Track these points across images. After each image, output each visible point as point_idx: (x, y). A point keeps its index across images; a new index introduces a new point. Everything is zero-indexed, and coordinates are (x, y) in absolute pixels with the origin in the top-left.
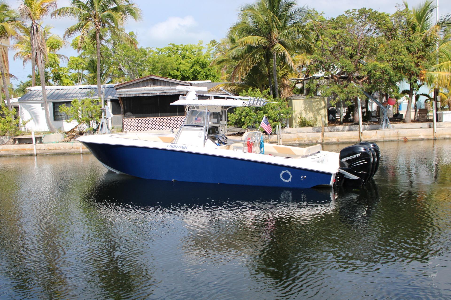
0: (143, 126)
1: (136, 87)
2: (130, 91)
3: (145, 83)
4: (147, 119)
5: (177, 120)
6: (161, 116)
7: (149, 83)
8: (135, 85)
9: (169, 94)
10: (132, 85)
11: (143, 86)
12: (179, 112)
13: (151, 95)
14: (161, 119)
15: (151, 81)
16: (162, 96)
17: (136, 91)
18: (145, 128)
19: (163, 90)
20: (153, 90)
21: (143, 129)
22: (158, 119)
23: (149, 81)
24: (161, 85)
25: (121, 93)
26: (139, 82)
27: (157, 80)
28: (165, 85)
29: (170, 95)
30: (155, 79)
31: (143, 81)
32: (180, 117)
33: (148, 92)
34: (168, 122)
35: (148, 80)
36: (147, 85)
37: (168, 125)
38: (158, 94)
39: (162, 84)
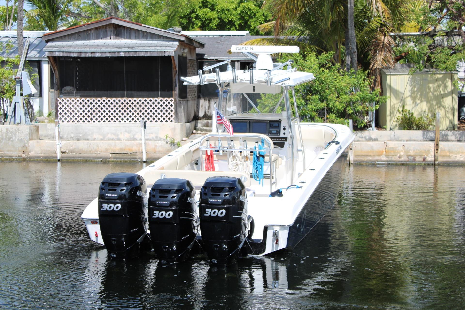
0: (94, 114)
1: (84, 39)
2: (70, 46)
3: (102, 32)
4: (101, 101)
5: (159, 106)
6: (128, 96)
7: (109, 33)
8: (82, 34)
9: (142, 55)
10: (76, 35)
11: (97, 38)
12: (163, 90)
13: (108, 55)
14: (127, 101)
15: (112, 29)
16: (130, 57)
17: (81, 46)
18: (97, 117)
19: (132, 48)
20: (113, 47)
21: (94, 119)
22: (122, 101)
23: (108, 29)
24: (130, 38)
25: (53, 50)
26: (90, 30)
27: (124, 27)
28: (137, 38)
29: (143, 57)
30: (120, 26)
31: (97, 28)
32: (164, 100)
33: (104, 49)
34: (141, 109)
35: (106, 26)
36: (105, 36)
37: (141, 114)
38: (122, 55)
39: (133, 34)
